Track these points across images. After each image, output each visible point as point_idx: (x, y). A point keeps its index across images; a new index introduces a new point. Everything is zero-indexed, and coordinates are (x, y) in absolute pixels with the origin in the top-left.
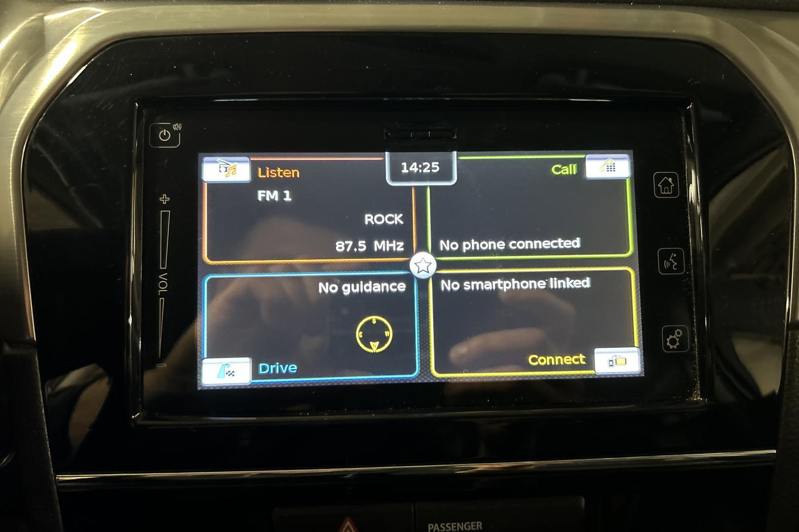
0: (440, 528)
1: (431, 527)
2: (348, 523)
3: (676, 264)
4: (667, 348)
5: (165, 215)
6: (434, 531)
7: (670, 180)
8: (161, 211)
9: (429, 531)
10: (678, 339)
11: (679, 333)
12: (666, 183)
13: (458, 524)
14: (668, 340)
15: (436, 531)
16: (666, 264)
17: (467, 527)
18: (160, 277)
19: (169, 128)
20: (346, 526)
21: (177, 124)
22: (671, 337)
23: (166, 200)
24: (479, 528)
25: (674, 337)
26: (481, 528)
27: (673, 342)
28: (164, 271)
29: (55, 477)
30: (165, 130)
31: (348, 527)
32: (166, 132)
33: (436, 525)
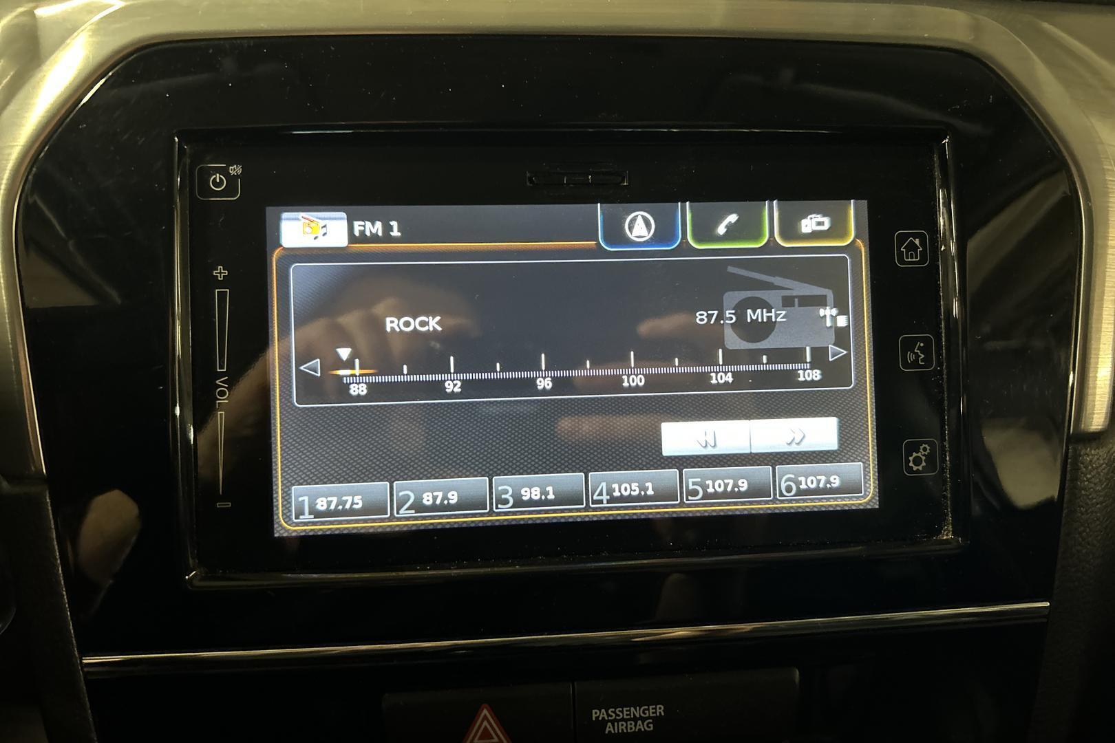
0: (608, 715)
1: (596, 713)
2: (485, 712)
3: (923, 356)
4: (910, 470)
5: (222, 295)
6: (600, 719)
7: (917, 242)
8: (217, 290)
9: (594, 719)
10: (924, 458)
11: (925, 449)
12: (912, 247)
13: (632, 709)
14: (911, 458)
15: (603, 718)
16: (910, 357)
17: (644, 713)
18: (217, 382)
19: (225, 172)
20: (483, 714)
21: (235, 166)
22: (915, 454)
23: (222, 275)
24: (660, 713)
25: (919, 454)
26: (663, 714)
27: (917, 461)
28: (223, 374)
29: (81, 659)
30: (218, 175)
31: (485, 716)
32: (220, 178)
33: (603, 710)
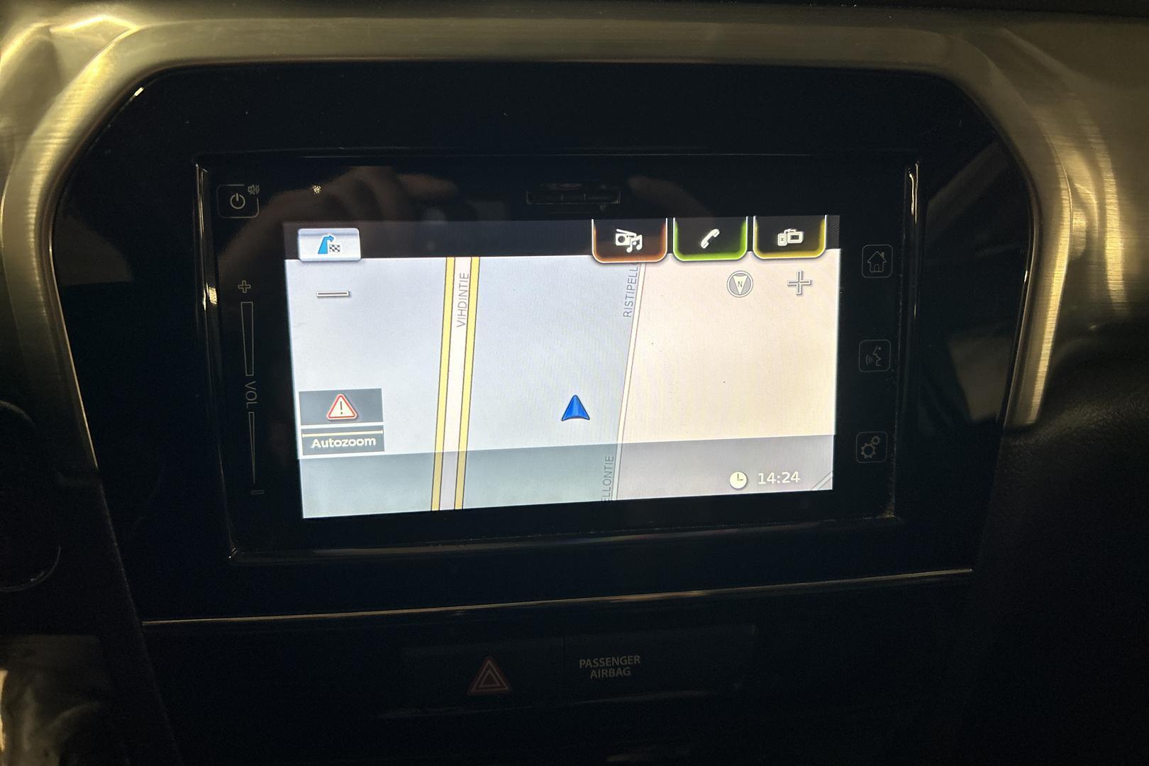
0: (593, 664)
1: (583, 662)
2: (489, 662)
3: (880, 359)
4: (861, 457)
5: (247, 308)
6: (586, 666)
7: (882, 255)
8: (242, 303)
9: (581, 667)
10: (874, 448)
11: (876, 441)
12: (878, 260)
13: (613, 659)
14: (863, 448)
15: (589, 666)
16: (868, 360)
17: (622, 661)
18: (246, 386)
19: (243, 191)
20: (487, 665)
21: (253, 186)
22: (866, 445)
23: (246, 288)
24: (637, 662)
25: (871, 445)
26: (639, 662)
27: (868, 450)
28: (251, 379)
29: (141, 623)
30: (237, 194)
31: (489, 666)
32: (239, 197)
33: (588, 660)
